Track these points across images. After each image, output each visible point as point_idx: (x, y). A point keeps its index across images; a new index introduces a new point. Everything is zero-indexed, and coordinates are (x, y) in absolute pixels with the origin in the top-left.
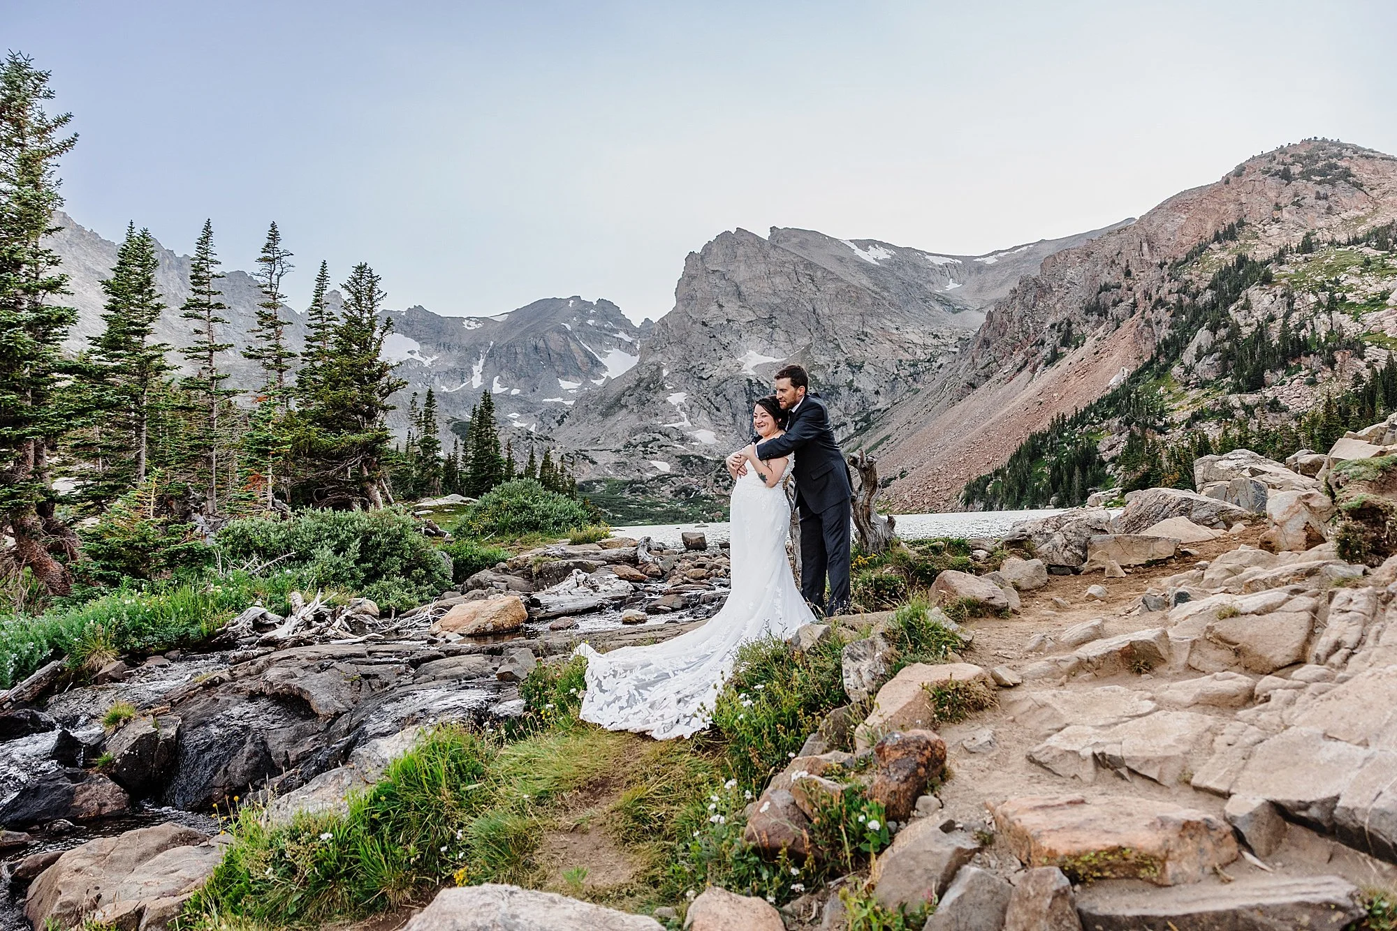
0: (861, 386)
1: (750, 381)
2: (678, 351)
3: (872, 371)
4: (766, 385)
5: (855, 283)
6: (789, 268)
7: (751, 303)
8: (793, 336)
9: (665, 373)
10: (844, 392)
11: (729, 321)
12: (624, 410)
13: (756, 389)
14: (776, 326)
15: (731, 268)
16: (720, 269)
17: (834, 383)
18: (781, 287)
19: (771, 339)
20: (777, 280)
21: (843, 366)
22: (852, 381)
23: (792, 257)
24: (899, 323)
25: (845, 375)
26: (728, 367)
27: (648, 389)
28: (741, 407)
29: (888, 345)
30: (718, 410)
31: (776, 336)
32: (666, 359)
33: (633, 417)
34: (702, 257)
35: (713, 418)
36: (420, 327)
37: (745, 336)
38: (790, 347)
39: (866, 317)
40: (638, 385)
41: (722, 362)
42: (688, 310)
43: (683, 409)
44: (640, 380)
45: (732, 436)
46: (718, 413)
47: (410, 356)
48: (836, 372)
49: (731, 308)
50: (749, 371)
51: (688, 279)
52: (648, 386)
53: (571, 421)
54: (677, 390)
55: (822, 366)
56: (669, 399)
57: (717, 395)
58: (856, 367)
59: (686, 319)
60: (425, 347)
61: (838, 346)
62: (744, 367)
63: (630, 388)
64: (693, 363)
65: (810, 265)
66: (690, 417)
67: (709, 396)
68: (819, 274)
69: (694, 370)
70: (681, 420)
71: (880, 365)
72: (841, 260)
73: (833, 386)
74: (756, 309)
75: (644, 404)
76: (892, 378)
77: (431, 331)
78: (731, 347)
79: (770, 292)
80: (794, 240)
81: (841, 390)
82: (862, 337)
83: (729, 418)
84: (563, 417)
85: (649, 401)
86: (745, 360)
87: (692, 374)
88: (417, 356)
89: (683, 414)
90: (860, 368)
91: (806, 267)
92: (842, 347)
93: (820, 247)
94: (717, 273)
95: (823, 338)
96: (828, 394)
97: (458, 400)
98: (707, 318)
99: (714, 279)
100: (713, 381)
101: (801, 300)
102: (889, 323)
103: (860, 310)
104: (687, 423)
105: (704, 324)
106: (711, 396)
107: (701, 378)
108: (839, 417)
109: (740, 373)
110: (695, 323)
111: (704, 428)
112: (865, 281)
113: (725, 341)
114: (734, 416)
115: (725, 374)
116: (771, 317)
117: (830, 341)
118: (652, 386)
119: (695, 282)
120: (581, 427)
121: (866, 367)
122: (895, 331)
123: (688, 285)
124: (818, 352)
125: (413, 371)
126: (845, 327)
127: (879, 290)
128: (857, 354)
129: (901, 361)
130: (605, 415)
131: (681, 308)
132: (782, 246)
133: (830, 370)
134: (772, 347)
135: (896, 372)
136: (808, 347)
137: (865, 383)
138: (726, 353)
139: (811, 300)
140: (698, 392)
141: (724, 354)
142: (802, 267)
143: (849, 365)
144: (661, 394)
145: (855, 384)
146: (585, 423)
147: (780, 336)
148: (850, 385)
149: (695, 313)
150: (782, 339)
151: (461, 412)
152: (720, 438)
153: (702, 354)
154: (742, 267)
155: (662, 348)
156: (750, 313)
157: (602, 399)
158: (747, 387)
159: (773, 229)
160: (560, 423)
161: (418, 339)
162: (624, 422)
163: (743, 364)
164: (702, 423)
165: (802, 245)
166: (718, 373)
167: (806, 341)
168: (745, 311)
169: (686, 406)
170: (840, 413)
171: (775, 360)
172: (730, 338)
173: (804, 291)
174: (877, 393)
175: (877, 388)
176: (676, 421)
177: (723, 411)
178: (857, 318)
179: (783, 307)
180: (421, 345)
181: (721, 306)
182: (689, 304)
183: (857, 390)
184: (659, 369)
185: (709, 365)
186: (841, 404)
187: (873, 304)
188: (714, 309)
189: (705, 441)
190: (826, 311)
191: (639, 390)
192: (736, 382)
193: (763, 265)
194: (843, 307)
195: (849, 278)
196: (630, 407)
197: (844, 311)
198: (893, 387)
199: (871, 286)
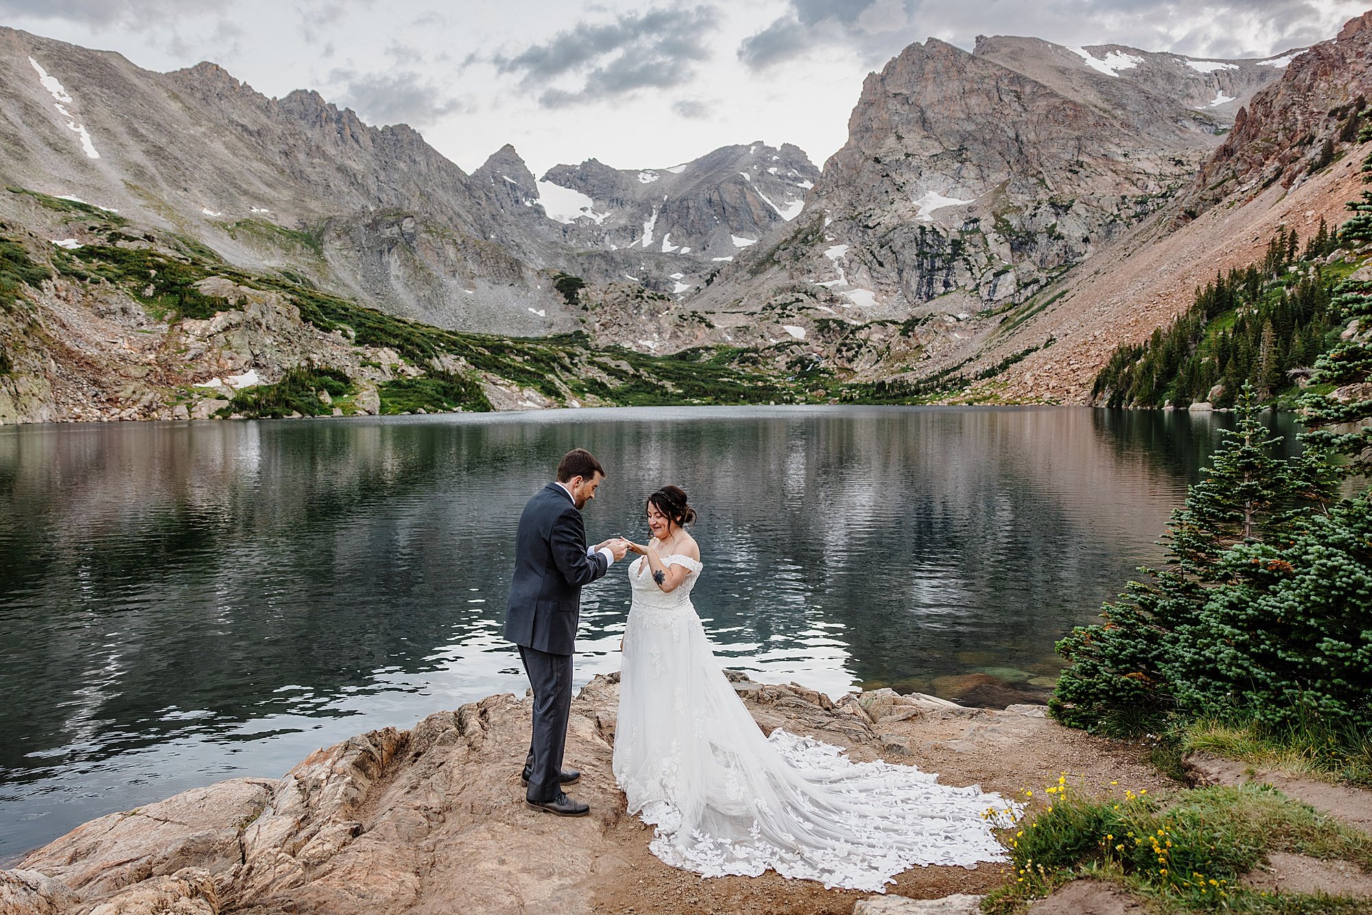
0: (1065, 232)
1: (923, 229)
2: (845, 196)
3: (1082, 212)
4: (943, 233)
5: (1079, 99)
6: (990, 84)
7: (938, 131)
8: (986, 172)
9: (828, 221)
10: (1042, 240)
11: (907, 155)
12: (776, 267)
13: (929, 239)
14: (966, 160)
15: (917, 89)
16: (904, 91)
17: (1030, 227)
18: (977, 110)
19: (958, 177)
20: (973, 101)
21: (1045, 207)
22: (1054, 226)
23: (994, 70)
24: (1129, 145)
25: (1047, 217)
26: (900, 212)
27: (805, 241)
28: (908, 261)
29: (1109, 178)
30: (881, 264)
31: (964, 172)
32: (830, 206)
33: (785, 274)
34: (882, 79)
35: (875, 274)
36: (593, 181)
37: (926, 173)
38: (981, 185)
39: (1083, 141)
40: (795, 237)
41: (894, 206)
42: (861, 144)
43: (841, 265)
44: (799, 232)
45: (895, 297)
46: (881, 269)
47: (582, 213)
48: (1035, 215)
49: (913, 139)
50: (925, 217)
51: (866, 104)
52: (806, 238)
53: (720, 280)
54: (838, 242)
55: (1019, 209)
56: (827, 253)
57: (882, 247)
58: (1061, 208)
59: (857, 156)
60: (598, 203)
61: (1043, 181)
62: (920, 213)
63: (786, 240)
64: (860, 209)
65: (1018, 79)
66: (847, 274)
67: (873, 247)
68: (1028, 89)
69: (859, 217)
70: (836, 277)
71: (1095, 204)
72: (1063, 72)
73: (1028, 233)
74: (943, 139)
75: (797, 260)
76: (1108, 221)
77: (605, 185)
78: (906, 188)
79: (963, 116)
80: (1005, 50)
81: (1039, 238)
82: (1074, 168)
83: (894, 275)
84: (713, 275)
85: (803, 255)
86: (923, 203)
87: (858, 223)
88: (589, 214)
89: (841, 271)
90: (1067, 208)
91: (1011, 82)
92: (1048, 182)
93: (1038, 56)
94: (900, 97)
95: (1024, 172)
96: (1022, 243)
97: (618, 259)
98: (880, 153)
99: (893, 105)
100: (881, 230)
101: (1002, 125)
102: (1114, 148)
103: (1076, 133)
104: (843, 282)
105: (877, 160)
106: (875, 248)
107: (867, 227)
108: (1030, 273)
109: (912, 220)
110: (867, 159)
111: (862, 287)
112: (1091, 97)
113: (899, 180)
114: (900, 272)
115: (895, 221)
116: (962, 149)
117: (1033, 176)
118: (810, 238)
119: (872, 112)
120: (727, 287)
121: (1078, 207)
122: (1122, 159)
123: (863, 114)
124: (1016, 189)
125: (586, 229)
126: (1053, 156)
127: (1109, 108)
128: (1066, 191)
129: (1124, 197)
130: (754, 273)
131: (853, 143)
132: (986, 57)
133: (1027, 213)
134: (959, 185)
135: (1116, 212)
136: (1004, 185)
137: (1072, 228)
138: (900, 195)
139: (1014, 123)
140: (862, 243)
141: (897, 196)
142: (1006, 81)
143: (1053, 205)
144: (818, 247)
145: (1058, 229)
146: (732, 283)
147: (970, 172)
148: (1051, 231)
149: (869, 148)
150: (973, 175)
151: (621, 273)
152: (880, 299)
153: (872, 198)
154: (930, 88)
155: (828, 192)
156: (936, 144)
157: (755, 254)
158: (919, 236)
159: (978, 39)
160: (709, 282)
161: (590, 194)
162: (775, 278)
163: (919, 208)
164: (862, 282)
165: (1014, 56)
166: (888, 220)
167: (1002, 177)
168: (928, 143)
169: (846, 262)
170: (1033, 268)
171: (959, 203)
172: (906, 176)
173: (1006, 112)
174: (1086, 240)
175: (1086, 233)
176: (831, 279)
177: (887, 266)
178: (1072, 142)
179: (977, 135)
180: (594, 201)
181: (900, 138)
182: (862, 137)
183: (1060, 237)
184: (821, 217)
185: (878, 211)
186: (1036, 256)
187: (1096, 125)
188: (891, 141)
189: (859, 303)
190: (1032, 136)
191: (795, 243)
192: (906, 230)
193: (957, 83)
194: (1054, 129)
195: (1071, 95)
196: (783, 263)
197: (1054, 135)
198: (1110, 232)
199: (1100, 103)
